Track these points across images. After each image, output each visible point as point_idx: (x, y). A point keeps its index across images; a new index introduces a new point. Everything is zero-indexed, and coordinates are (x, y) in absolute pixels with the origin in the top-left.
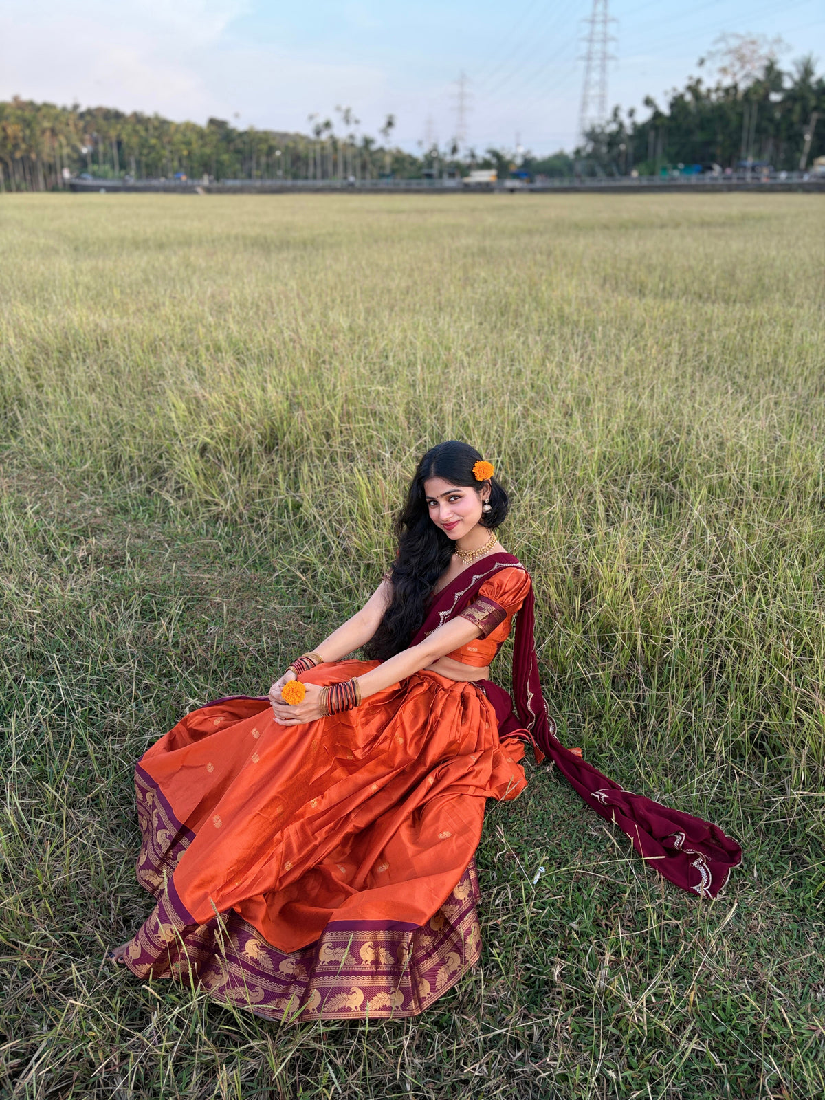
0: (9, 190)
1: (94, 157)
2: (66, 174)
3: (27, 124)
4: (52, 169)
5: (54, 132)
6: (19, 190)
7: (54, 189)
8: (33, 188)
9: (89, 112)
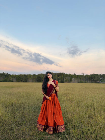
0: (91, 83)
1: (102, 80)
2: (98, 81)
3: (94, 76)
4: (96, 81)
5: (97, 77)
6: (92, 83)
7: (96, 83)
8: (94, 83)
9: (102, 75)
